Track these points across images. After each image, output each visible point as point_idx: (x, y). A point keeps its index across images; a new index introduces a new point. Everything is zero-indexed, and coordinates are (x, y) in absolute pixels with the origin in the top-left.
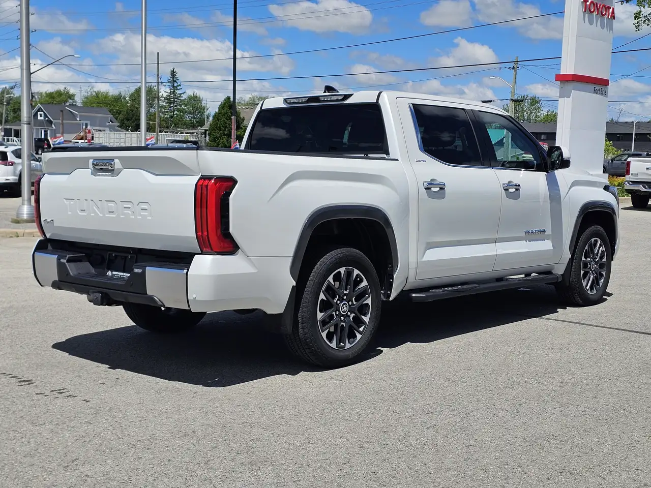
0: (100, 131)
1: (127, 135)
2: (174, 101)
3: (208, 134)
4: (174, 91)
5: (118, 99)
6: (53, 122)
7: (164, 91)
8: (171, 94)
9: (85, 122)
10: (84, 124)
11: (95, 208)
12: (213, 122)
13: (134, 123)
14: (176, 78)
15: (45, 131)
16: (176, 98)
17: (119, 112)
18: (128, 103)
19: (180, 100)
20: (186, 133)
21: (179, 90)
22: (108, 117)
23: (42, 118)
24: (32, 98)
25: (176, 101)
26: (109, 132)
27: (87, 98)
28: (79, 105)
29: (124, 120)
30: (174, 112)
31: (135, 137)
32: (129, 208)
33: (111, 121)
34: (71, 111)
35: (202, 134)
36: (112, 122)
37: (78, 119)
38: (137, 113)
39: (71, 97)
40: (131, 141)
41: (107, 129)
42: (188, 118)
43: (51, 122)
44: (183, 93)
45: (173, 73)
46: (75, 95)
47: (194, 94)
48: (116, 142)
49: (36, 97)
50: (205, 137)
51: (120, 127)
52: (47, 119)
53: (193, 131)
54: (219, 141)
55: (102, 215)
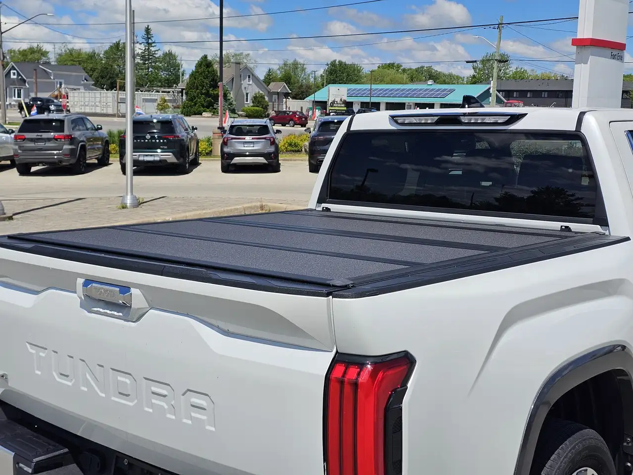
0: (75, 90)
1: (102, 94)
2: (149, 58)
3: (185, 93)
4: (148, 49)
5: (92, 56)
6: (27, 81)
7: (140, 49)
8: (145, 52)
9: (59, 81)
10: (58, 83)
11: (88, 377)
12: (190, 81)
13: (109, 81)
14: (151, 35)
15: (18, 90)
16: (151, 56)
17: (93, 70)
18: (102, 60)
19: (155, 57)
20: (163, 92)
21: (153, 47)
22: (82, 76)
23: (15, 77)
24: (4, 59)
25: (151, 59)
26: (84, 91)
27: (60, 55)
28: (53, 63)
29: (98, 78)
30: (148, 69)
31: (111, 96)
32: (165, 396)
33: (85, 79)
34: (44, 70)
35: (178, 92)
36: (87, 81)
37: (52, 78)
38: (111, 70)
39: (44, 54)
40: (106, 100)
41: (82, 87)
42: (163, 75)
43: (25, 81)
44: (157, 50)
45: (148, 30)
46: (48, 52)
47: (169, 51)
48: (91, 101)
49: (8, 57)
50: (182, 96)
51: (95, 85)
52: (20, 77)
53: (169, 90)
54: (197, 101)
55: (104, 395)
